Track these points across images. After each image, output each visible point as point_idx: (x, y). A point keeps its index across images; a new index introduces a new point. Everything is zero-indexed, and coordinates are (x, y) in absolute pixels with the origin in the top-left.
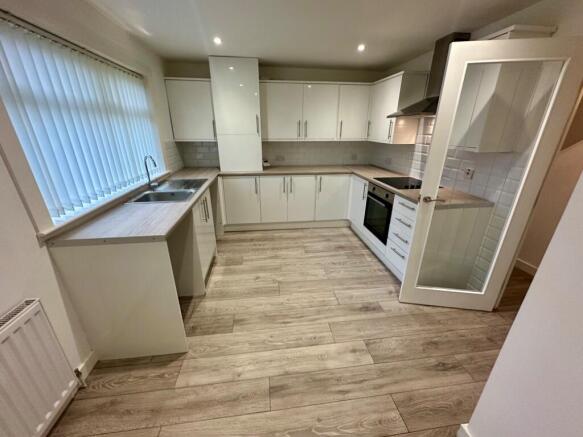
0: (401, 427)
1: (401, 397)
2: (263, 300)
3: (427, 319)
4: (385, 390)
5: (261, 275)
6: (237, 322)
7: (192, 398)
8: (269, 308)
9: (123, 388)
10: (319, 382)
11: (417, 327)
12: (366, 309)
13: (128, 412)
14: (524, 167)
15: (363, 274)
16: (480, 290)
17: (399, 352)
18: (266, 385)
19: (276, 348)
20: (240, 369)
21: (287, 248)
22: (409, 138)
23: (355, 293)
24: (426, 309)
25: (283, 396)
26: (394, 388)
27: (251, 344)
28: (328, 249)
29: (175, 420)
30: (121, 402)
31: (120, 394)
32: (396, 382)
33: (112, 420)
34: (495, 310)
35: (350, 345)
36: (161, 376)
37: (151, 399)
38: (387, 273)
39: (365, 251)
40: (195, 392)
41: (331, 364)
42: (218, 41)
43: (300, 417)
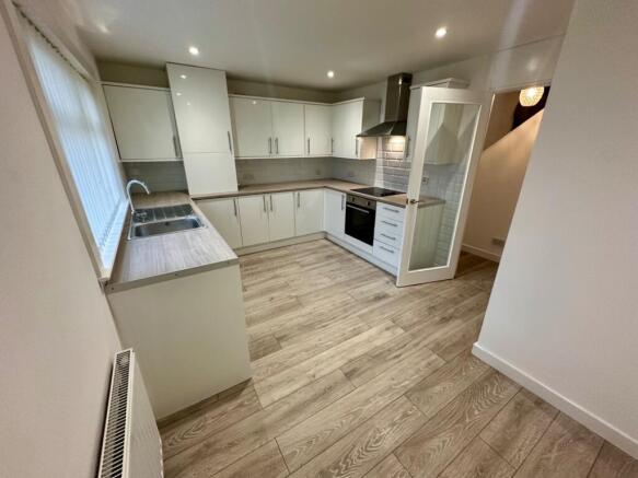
0: (441, 362)
1: (432, 346)
2: (291, 315)
3: (421, 294)
4: (421, 345)
5: (274, 295)
6: (280, 339)
7: (285, 408)
8: (301, 320)
9: (208, 431)
10: (378, 357)
11: (417, 301)
12: (378, 298)
13: (232, 445)
14: (463, 173)
15: (362, 274)
16: (445, 264)
17: (415, 320)
18: (340, 374)
19: (328, 347)
20: (311, 372)
21: (281, 267)
22: (371, 155)
23: (364, 289)
24: (417, 287)
25: (359, 375)
26: (426, 342)
27: (306, 351)
28: (319, 261)
29: (284, 428)
30: (215, 443)
31: (210, 436)
32: (425, 338)
33: (220, 457)
34: (455, 277)
35: (383, 326)
36: (241, 405)
37: (246, 425)
38: (376, 269)
39: (351, 256)
40: (284, 403)
41: (378, 343)
42: (194, 51)
43: (380, 382)
